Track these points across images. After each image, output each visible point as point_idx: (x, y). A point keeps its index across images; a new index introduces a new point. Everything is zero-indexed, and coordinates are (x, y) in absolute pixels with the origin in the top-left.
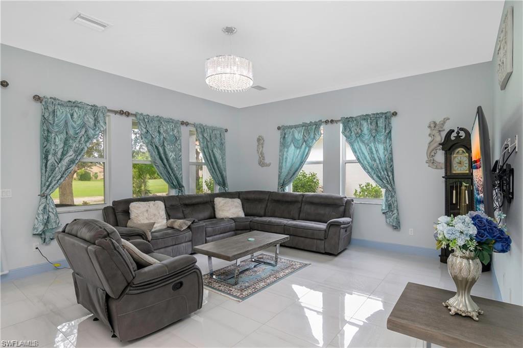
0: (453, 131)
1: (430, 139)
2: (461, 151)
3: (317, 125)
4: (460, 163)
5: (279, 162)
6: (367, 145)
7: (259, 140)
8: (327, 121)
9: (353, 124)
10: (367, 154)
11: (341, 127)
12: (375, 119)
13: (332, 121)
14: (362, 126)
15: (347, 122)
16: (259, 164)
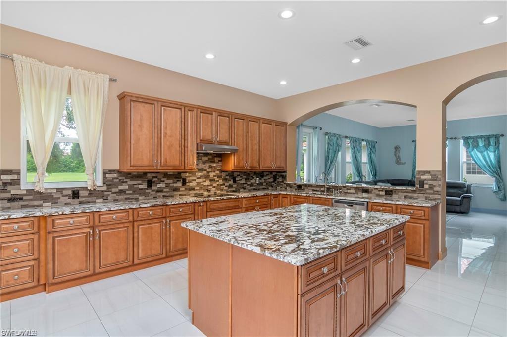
5: (414, 162)
6: (481, 152)
7: (397, 148)
8: (451, 138)
9: (471, 141)
10: (482, 158)
11: (462, 142)
12: (487, 138)
13: (455, 138)
14: (477, 141)
15: (466, 139)
16: (396, 163)
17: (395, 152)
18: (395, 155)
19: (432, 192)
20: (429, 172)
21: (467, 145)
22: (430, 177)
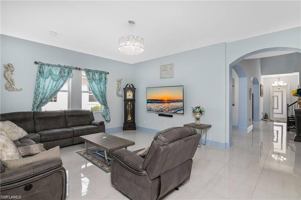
0: (128, 84)
1: (117, 86)
2: (130, 92)
3: (70, 69)
4: (129, 95)
7: (8, 67)
10: (97, 89)
11: (84, 73)
12: (101, 73)
13: (79, 69)
14: (95, 75)
15: (88, 71)
16: (7, 88)
17: (5, 73)
21: (88, 76)
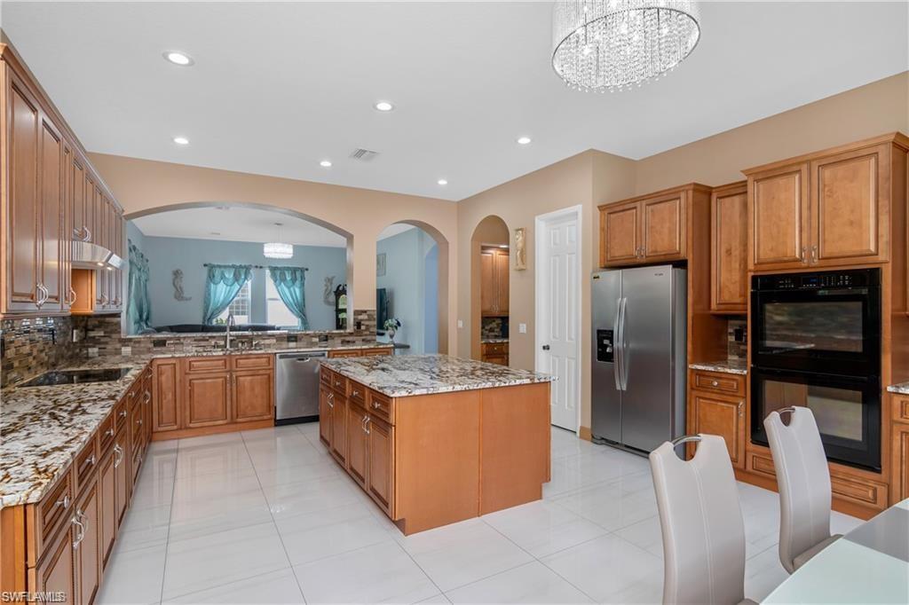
1: (325, 288)
2: (344, 297)
3: (248, 269)
5: (205, 297)
6: (289, 288)
7: (177, 274)
8: (256, 267)
9: (278, 273)
10: (288, 295)
11: (268, 272)
12: (294, 270)
13: (261, 267)
14: (285, 274)
15: (273, 269)
16: (176, 297)
17: (174, 280)
18: (174, 284)
19: (368, 333)
20: (365, 312)
21: (273, 276)
22: (366, 317)
